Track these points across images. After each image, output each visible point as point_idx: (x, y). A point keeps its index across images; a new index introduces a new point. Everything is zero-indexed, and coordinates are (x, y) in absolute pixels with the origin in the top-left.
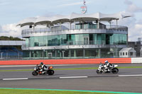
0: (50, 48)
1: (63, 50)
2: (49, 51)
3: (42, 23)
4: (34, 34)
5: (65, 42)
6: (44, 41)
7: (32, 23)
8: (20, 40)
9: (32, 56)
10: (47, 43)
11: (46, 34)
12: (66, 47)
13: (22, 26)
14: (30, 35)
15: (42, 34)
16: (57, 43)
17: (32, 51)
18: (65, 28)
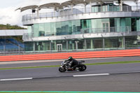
0: (60, 38)
1: (76, 40)
2: (58, 42)
3: (48, 6)
4: (39, 21)
5: (79, 29)
6: (52, 29)
7: (36, 7)
8: (21, 28)
9: (36, 49)
10: (55, 31)
11: (54, 20)
12: (80, 36)
13: (22, 10)
14: (33, 22)
15: (49, 20)
16: (68, 31)
17: (36, 42)
18: (78, 12)
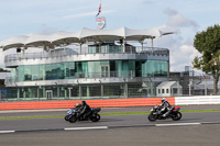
0: (50, 83)
1: (70, 86)
2: (47, 87)
3: (36, 44)
4: (25, 62)
5: (72, 73)
6: (40, 72)
7: (21, 45)
8: (1, 70)
9: (21, 96)
10: (44, 75)
11: (43, 61)
12: (74, 81)
13: (5, 48)
14: (18, 63)
15: (37, 62)
16: (60, 74)
17: (20, 88)
18: (72, 53)
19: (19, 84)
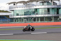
0: (25, 16)
2: (25, 18)
3: (20, 2)
4: (16, 9)
6: (22, 12)
8: (8, 12)
9: (15, 21)
10: (23, 13)
11: (23, 8)
13: (9, 4)
14: (14, 9)
16: (29, 13)
18: (33, 5)
19: (15, 17)
